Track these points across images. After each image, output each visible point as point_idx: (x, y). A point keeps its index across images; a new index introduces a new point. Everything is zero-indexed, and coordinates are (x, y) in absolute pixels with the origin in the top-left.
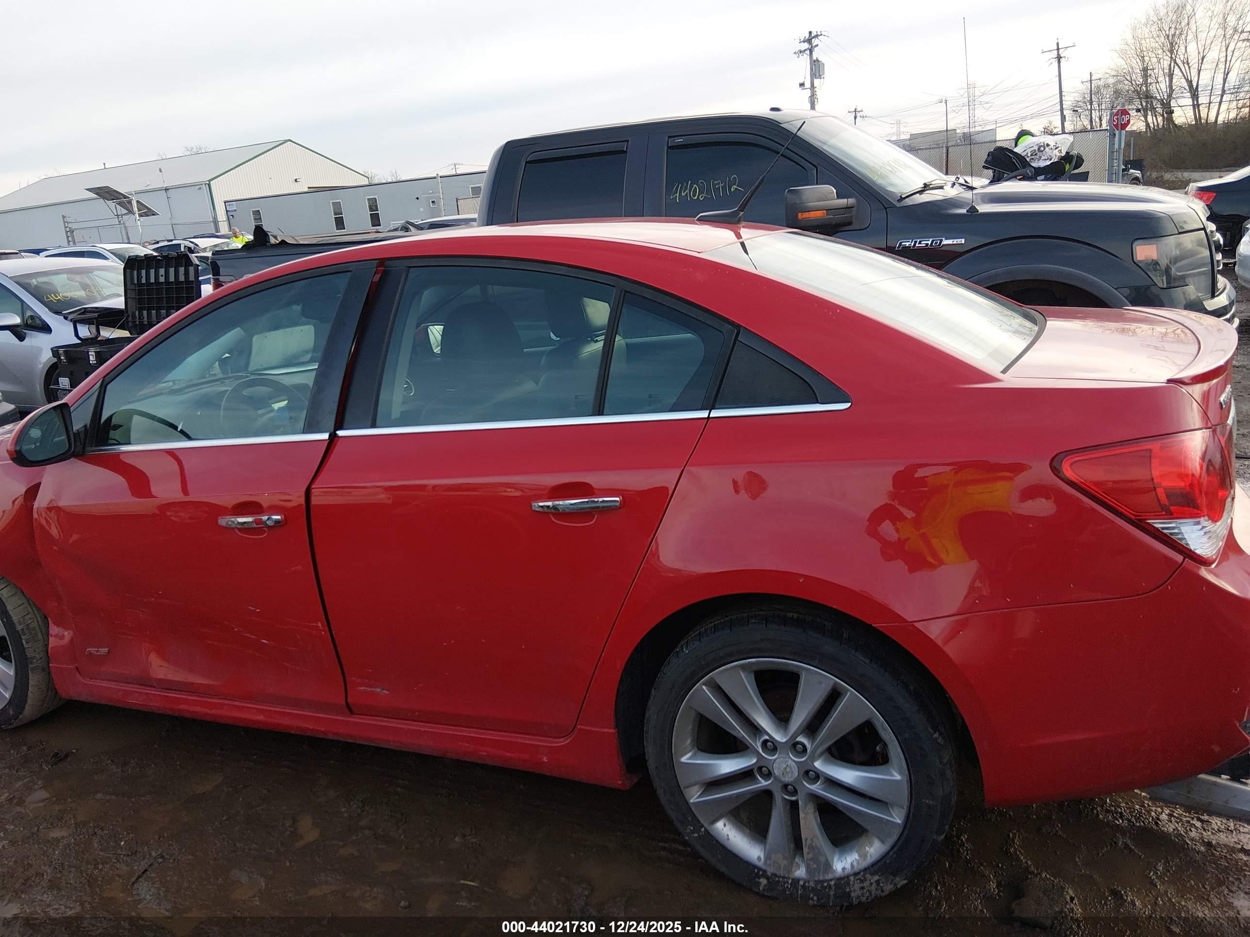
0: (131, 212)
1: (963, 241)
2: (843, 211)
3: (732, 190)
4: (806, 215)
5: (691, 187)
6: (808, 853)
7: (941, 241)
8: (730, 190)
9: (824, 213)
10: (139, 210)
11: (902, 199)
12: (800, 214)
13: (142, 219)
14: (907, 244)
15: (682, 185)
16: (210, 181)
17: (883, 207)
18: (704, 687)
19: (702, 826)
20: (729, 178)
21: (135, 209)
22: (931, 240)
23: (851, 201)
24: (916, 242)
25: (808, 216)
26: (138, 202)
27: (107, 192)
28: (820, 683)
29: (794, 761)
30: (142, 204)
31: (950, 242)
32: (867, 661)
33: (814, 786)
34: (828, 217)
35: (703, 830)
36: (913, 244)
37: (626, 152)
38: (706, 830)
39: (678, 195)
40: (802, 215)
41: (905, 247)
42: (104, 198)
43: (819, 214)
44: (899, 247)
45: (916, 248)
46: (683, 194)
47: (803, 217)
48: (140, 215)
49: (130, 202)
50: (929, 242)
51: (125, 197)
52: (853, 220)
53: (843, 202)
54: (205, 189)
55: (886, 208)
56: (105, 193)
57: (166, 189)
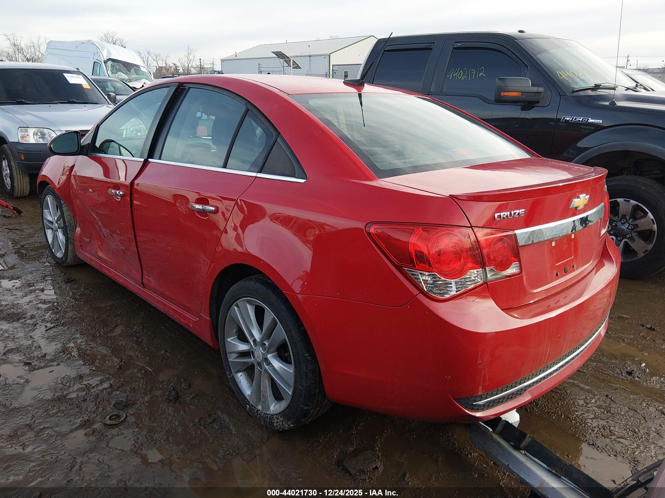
0: (289, 65)
1: (601, 121)
2: (534, 94)
3: (480, 75)
4: (506, 94)
5: (459, 71)
6: (262, 398)
7: (588, 119)
8: (478, 75)
9: (519, 94)
10: (293, 65)
11: (574, 92)
12: (502, 93)
13: (294, 69)
14: (568, 119)
15: (455, 70)
16: (330, 54)
17: (559, 95)
18: (235, 307)
19: (232, 374)
20: (480, 69)
21: (292, 64)
22: (582, 118)
23: (541, 89)
24: (573, 118)
25: (508, 95)
26: (293, 61)
27: (280, 54)
28: (269, 316)
29: (262, 353)
30: (295, 62)
31: (593, 121)
32: (285, 310)
33: (268, 367)
34: (522, 96)
35: (232, 375)
36: (571, 119)
37: (432, 49)
38: (233, 376)
39: (451, 75)
40: (503, 93)
41: (566, 121)
42: (279, 57)
43: (515, 94)
44: (562, 120)
45: (572, 122)
46: (454, 75)
47: (504, 95)
48: (293, 68)
49: (290, 61)
50: (581, 120)
51: (288, 58)
52: (540, 100)
53: (535, 89)
54: (327, 57)
55: (560, 96)
56: (280, 55)
57: (310, 56)
